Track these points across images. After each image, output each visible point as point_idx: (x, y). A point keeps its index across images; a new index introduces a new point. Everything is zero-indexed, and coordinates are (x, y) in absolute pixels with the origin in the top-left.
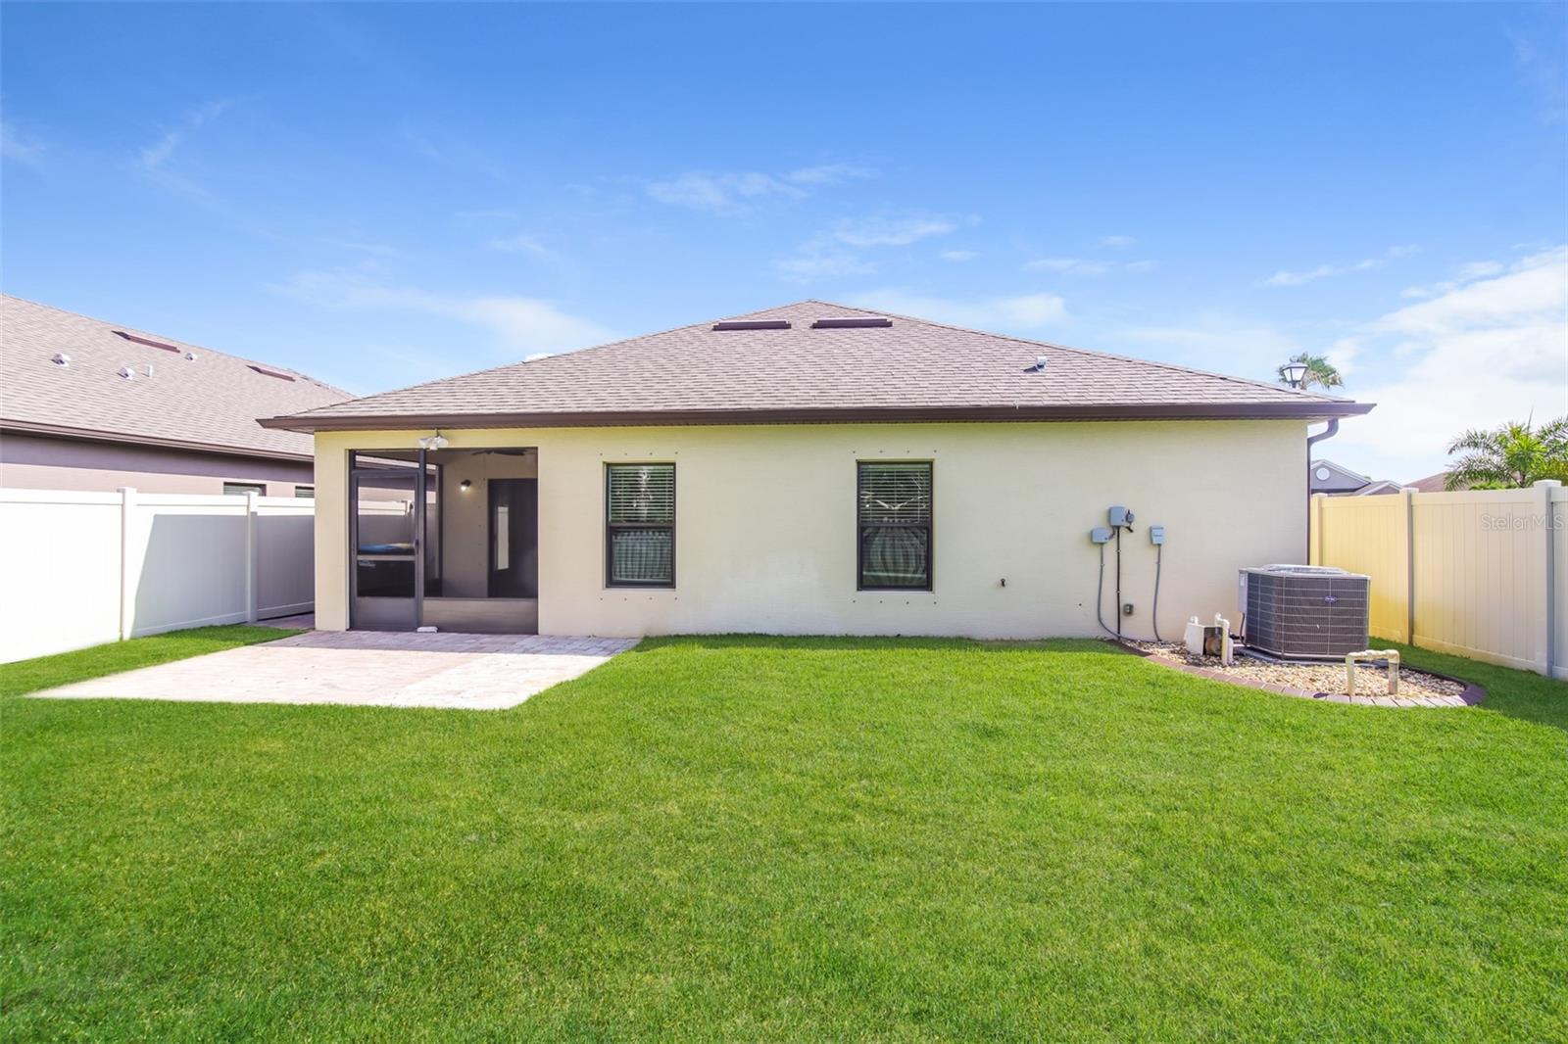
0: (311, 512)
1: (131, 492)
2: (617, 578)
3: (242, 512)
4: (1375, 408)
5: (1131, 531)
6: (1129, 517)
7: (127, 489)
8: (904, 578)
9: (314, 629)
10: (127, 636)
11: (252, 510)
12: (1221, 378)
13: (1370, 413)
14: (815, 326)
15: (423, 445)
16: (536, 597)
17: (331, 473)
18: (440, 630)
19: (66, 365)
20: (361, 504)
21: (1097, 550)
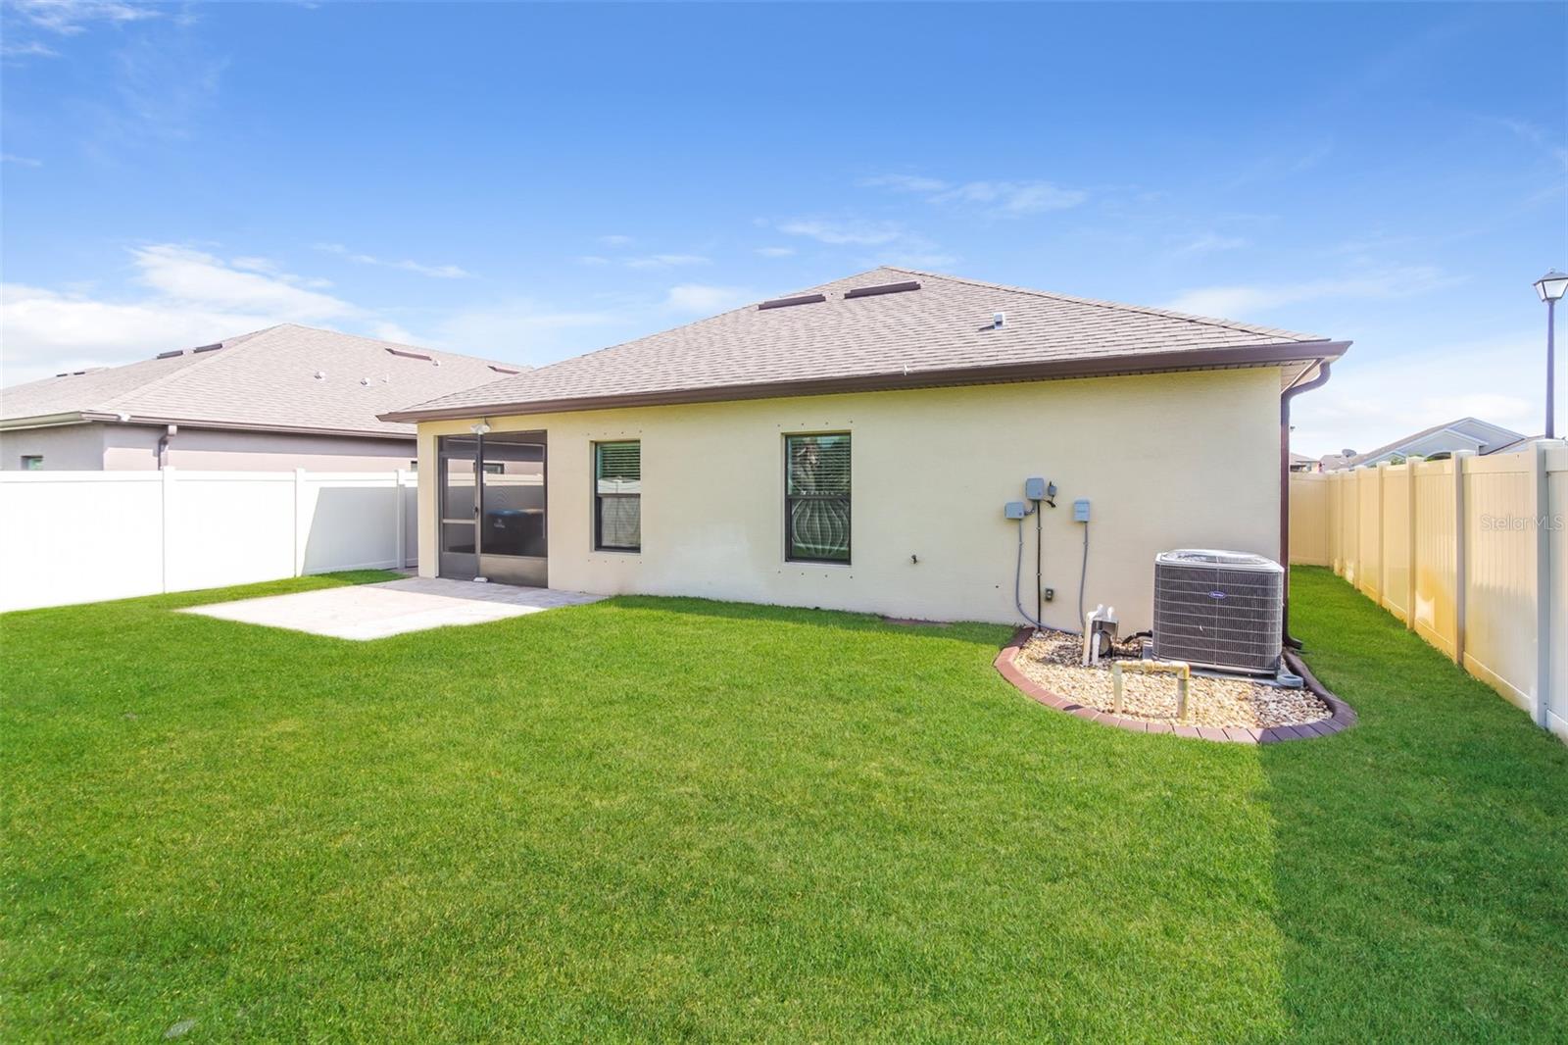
0: (415, 484)
1: (301, 471)
2: (604, 543)
3: (393, 484)
4: (1351, 347)
5: (1053, 506)
6: (1051, 489)
7: (298, 470)
8: (823, 550)
9: (417, 575)
10: (299, 575)
11: (400, 483)
12: (1191, 321)
13: (1345, 354)
14: (847, 296)
15: (473, 431)
16: (546, 556)
17: (427, 450)
18: (490, 580)
19: (323, 379)
20: (450, 476)
21: (1015, 526)
